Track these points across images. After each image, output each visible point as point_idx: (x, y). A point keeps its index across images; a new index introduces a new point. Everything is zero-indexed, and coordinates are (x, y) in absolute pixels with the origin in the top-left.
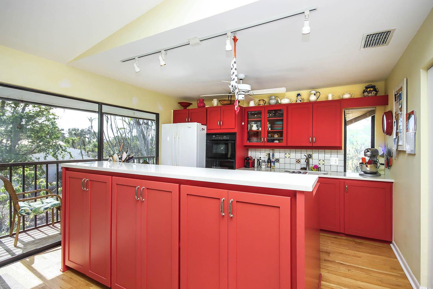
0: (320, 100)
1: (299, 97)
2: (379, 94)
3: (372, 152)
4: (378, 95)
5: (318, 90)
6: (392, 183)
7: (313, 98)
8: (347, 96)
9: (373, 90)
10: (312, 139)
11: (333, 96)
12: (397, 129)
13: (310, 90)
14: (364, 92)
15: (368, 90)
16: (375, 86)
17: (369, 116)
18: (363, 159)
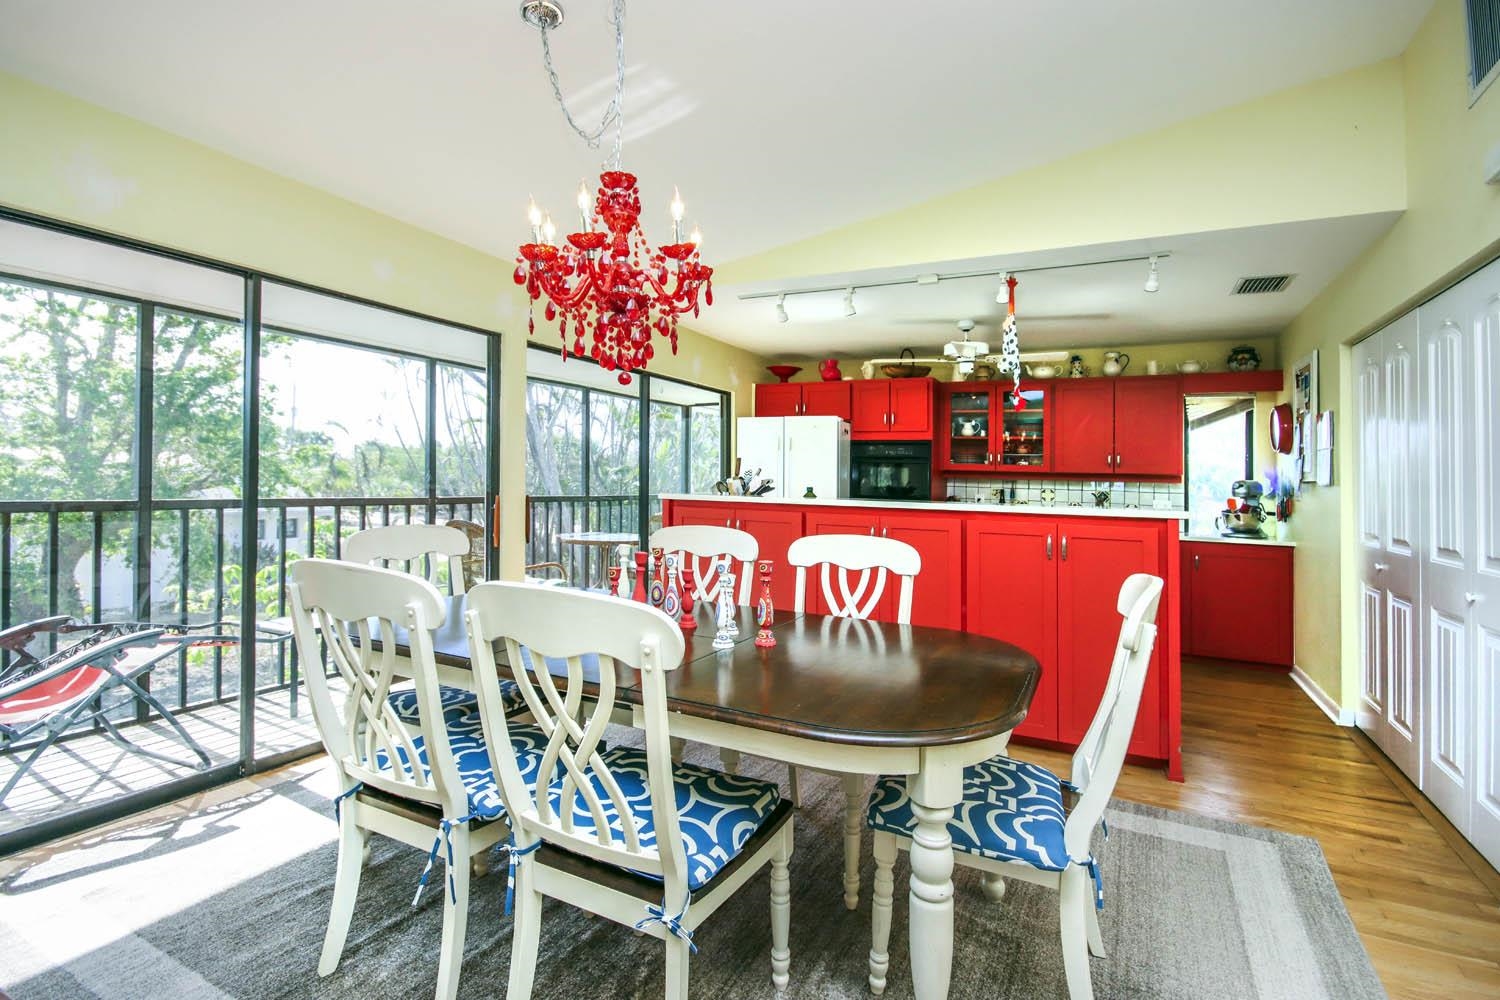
0: (1129, 372)
1: (1077, 364)
2: (1263, 367)
3: (1248, 488)
4: (1260, 368)
5: (1124, 351)
6: (1292, 548)
7: (1112, 368)
8: (1190, 368)
9: (1250, 359)
10: (1114, 459)
11: (1159, 367)
12: (1301, 441)
13: (1106, 350)
14: (1230, 360)
15: (1240, 357)
16: (1254, 350)
17: (1242, 410)
18: (1231, 503)
